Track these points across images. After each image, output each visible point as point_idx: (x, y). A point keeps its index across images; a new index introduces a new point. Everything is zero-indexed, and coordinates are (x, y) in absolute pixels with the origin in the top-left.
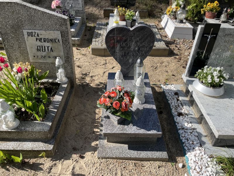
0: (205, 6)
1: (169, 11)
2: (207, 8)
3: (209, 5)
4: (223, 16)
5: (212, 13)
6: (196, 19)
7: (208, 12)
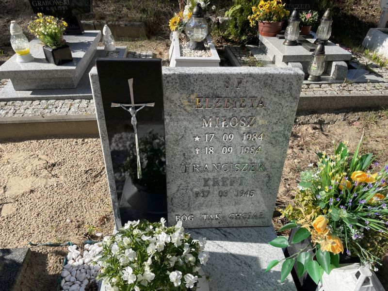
0: (254, 8)
1: (175, 22)
2: (258, 13)
3: (261, 7)
4: (290, 29)
5: (269, 23)
6: (243, 38)
7: (262, 22)
